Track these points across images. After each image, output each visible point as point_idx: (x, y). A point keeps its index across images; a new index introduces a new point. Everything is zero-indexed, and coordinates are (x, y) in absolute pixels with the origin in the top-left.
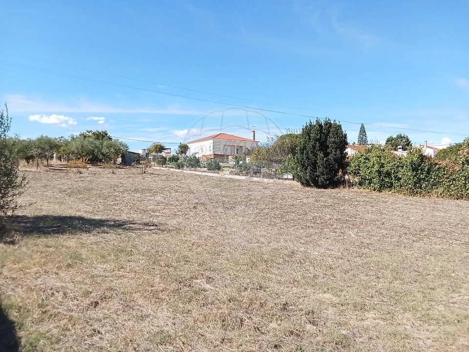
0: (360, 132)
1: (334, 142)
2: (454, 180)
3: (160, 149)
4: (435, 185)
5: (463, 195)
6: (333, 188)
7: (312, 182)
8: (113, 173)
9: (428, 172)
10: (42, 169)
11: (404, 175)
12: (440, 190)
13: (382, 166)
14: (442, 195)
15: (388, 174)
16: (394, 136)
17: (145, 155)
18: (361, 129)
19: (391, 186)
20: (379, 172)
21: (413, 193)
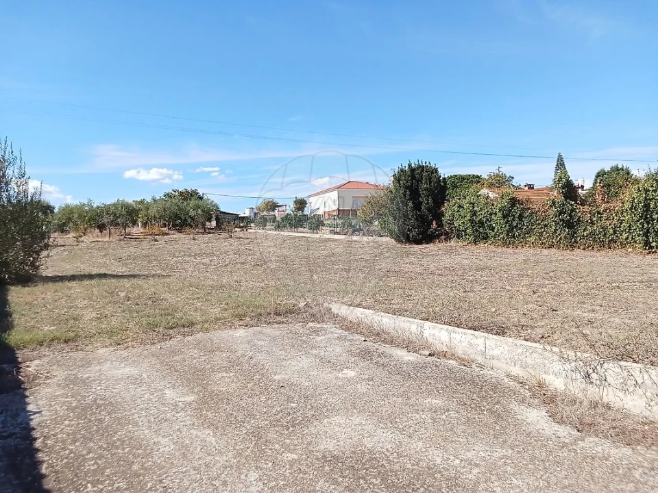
0: (557, 165)
1: (426, 189)
2: (546, 226)
3: (273, 206)
4: (528, 234)
5: (553, 242)
6: (427, 244)
7: (406, 238)
8: (194, 239)
9: (521, 217)
10: (115, 238)
11: (497, 223)
12: (533, 239)
13: (474, 214)
14: (533, 245)
15: (481, 223)
16: (607, 169)
17: (252, 215)
18: (558, 161)
19: (486, 238)
20: (471, 221)
21: (506, 244)
